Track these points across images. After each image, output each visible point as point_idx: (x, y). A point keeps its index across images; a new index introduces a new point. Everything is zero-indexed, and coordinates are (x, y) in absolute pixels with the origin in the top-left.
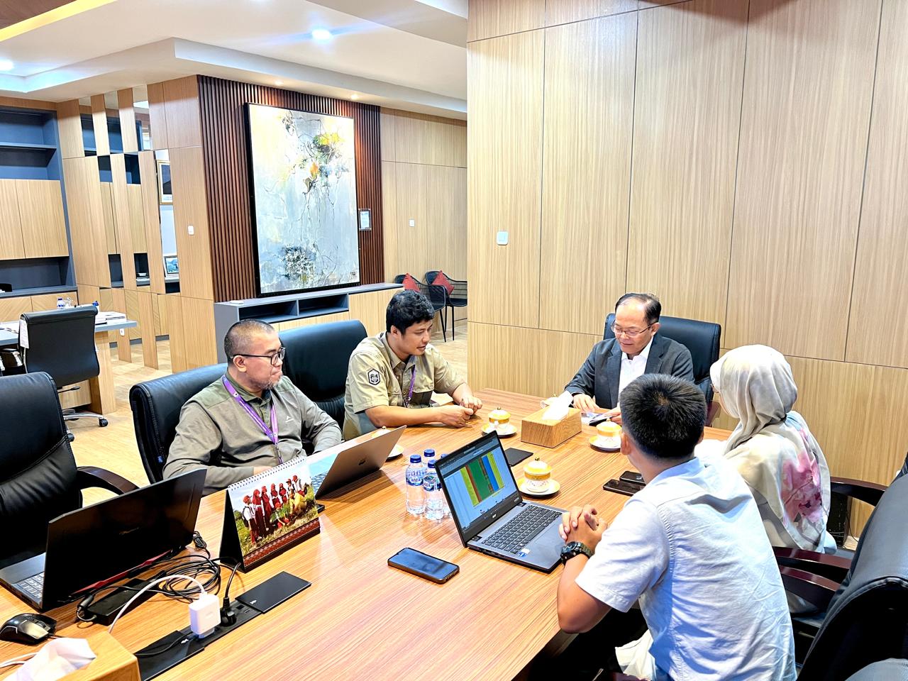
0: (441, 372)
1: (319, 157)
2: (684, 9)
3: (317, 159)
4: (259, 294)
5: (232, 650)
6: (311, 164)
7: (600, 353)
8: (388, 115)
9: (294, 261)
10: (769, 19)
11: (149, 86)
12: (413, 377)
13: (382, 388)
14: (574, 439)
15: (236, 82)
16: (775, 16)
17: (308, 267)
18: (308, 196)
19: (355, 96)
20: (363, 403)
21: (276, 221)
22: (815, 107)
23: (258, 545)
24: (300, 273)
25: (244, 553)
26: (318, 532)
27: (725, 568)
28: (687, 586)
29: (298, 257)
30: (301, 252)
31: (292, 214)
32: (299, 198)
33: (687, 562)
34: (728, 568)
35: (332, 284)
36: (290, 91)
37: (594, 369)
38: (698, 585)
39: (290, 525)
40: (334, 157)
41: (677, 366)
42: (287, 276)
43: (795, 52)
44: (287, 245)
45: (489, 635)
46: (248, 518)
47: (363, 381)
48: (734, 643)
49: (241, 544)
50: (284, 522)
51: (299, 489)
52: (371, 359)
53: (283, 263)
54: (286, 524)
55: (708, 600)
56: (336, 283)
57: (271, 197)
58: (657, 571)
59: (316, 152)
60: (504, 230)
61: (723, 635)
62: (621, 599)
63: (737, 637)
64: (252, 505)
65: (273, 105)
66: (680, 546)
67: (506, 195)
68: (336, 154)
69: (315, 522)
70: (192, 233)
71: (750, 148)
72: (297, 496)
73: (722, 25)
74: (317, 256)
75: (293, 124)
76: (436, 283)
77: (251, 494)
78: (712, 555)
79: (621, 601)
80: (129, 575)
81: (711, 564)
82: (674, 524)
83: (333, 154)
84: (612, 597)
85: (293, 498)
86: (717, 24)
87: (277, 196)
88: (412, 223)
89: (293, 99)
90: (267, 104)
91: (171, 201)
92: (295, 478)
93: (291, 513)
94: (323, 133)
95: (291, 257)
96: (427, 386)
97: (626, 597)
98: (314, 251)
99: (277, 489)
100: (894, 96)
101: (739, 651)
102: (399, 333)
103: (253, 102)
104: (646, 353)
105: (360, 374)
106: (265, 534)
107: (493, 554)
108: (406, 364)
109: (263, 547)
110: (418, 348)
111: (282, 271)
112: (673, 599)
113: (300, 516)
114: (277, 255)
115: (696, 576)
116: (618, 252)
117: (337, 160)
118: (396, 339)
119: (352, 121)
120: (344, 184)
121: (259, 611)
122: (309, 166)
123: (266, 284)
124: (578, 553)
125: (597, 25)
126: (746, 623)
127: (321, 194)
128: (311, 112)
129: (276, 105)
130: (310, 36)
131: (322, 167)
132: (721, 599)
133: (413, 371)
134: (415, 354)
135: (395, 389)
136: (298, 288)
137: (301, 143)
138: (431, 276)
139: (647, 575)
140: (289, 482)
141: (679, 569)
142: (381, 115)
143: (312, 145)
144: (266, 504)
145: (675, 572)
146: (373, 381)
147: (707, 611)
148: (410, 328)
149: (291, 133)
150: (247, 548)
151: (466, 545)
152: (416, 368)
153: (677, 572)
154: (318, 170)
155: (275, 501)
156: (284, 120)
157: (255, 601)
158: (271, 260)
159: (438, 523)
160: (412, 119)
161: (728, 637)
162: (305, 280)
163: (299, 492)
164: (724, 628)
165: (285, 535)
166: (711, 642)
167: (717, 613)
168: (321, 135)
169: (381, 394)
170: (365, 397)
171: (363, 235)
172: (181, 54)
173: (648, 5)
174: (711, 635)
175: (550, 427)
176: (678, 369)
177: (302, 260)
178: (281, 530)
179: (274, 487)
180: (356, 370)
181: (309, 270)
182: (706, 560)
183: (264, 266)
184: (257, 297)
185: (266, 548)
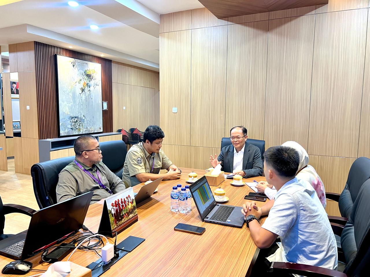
0: (164, 160)
1: (86, 79)
2: (245, 25)
3: (86, 80)
4: (59, 136)
5: (123, 267)
6: (83, 82)
7: (225, 151)
8: (115, 64)
9: (75, 122)
10: (275, 30)
11: (9, 45)
12: (153, 161)
13: (142, 165)
14: (223, 183)
15: (51, 46)
16: (278, 30)
17: (81, 125)
18: (81, 95)
19: (102, 55)
20: (134, 172)
21: (68, 105)
22: (293, 62)
23: (117, 226)
24: (77, 127)
25: (112, 229)
26: (137, 220)
27: (316, 217)
28: (305, 225)
29: (77, 121)
30: (78, 118)
31: (75, 102)
32: (78, 95)
33: (304, 215)
34: (317, 217)
35: (91, 132)
36: (75, 51)
37: (223, 157)
38: (308, 225)
39: (128, 217)
40: (93, 80)
41: (255, 155)
42: (72, 129)
43: (285, 43)
44: (72, 115)
45: (231, 251)
46: (113, 213)
47: (134, 162)
48: (323, 246)
49: (111, 225)
50: (126, 215)
51: (131, 201)
52: (138, 153)
53: (70, 123)
54: (126, 216)
55: (313, 230)
56: (93, 132)
57: (66, 94)
58: (294, 219)
59: (86, 77)
60: (175, 107)
61: (319, 243)
62: (282, 232)
63: (323, 244)
64: (114, 207)
65: (67, 56)
66: (302, 210)
67: (176, 93)
68: (94, 78)
69: (136, 216)
70: (29, 109)
71: (270, 76)
72: (130, 204)
73: (260, 32)
74: (85, 120)
75: (76, 65)
76: (135, 132)
77: (114, 202)
78: (313, 212)
79: (282, 233)
80: (58, 243)
81: (313, 216)
82: (299, 201)
83: (92, 78)
84: (279, 231)
85: (129, 205)
86: (257, 31)
87: (68, 94)
88: (124, 108)
89: (75, 54)
90: (65, 55)
91: (18, 97)
92: (129, 196)
93: (128, 211)
94: (88, 69)
95: (74, 121)
96: (159, 165)
97: (283, 231)
98: (84, 118)
99: (123, 201)
100: (320, 59)
101: (325, 249)
102: (150, 143)
103: (59, 54)
104: (243, 150)
105: (133, 159)
106: (119, 220)
107: (216, 223)
108: (151, 156)
109: (118, 227)
110: (157, 150)
111: (69, 126)
112: (299, 231)
113: (131, 213)
114: (68, 119)
115: (308, 220)
116: (222, 115)
117: (94, 81)
118: (147, 145)
119: (100, 65)
120: (97, 90)
121: (127, 251)
122: (82, 82)
123: (63, 132)
124: (254, 219)
125: (212, 30)
126: (325, 238)
127: (87, 95)
128: (83, 60)
129: (69, 56)
130: (89, 28)
131: (88, 83)
132: (317, 229)
133: (153, 159)
134: (155, 152)
135: (147, 166)
136: (77, 134)
137: (79, 73)
138: (132, 130)
139: (291, 222)
140: (127, 198)
141: (302, 218)
142: (112, 64)
143: (84, 74)
144: (119, 207)
145: (300, 220)
146: (139, 163)
147: (312, 234)
148: (154, 141)
149: (75, 68)
150: (113, 227)
151: (203, 221)
152: (155, 158)
153: (301, 220)
154: (86, 84)
155: (123, 206)
156: (72, 63)
157: (124, 248)
158: (65, 122)
159: (187, 214)
160: (124, 66)
161: (321, 244)
162: (79, 130)
163: (130, 202)
164: (318, 241)
165: (126, 221)
166: (315, 247)
167: (316, 235)
168: (87, 70)
169: (142, 168)
170: (136, 169)
171: (104, 112)
172: (29, 31)
173: (232, 23)
174: (314, 244)
175: (216, 178)
176: (256, 156)
177: (78, 122)
178: (125, 219)
179: (122, 199)
180: (131, 158)
181: (81, 127)
182: (311, 214)
183: (62, 124)
184: (58, 138)
185: (120, 227)
